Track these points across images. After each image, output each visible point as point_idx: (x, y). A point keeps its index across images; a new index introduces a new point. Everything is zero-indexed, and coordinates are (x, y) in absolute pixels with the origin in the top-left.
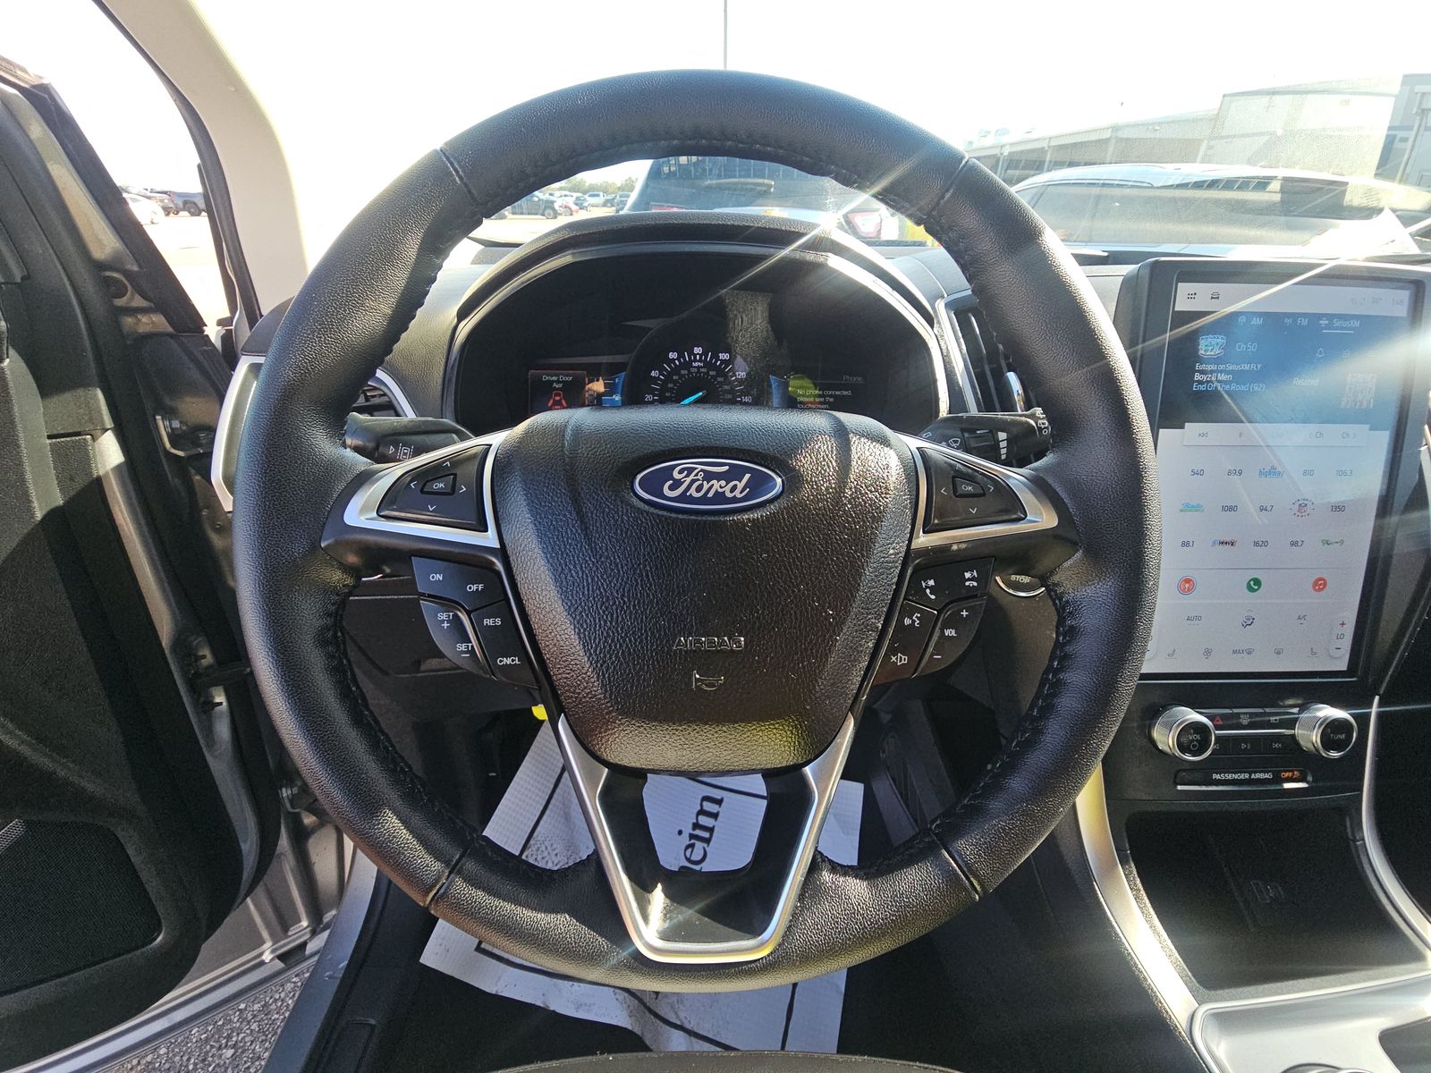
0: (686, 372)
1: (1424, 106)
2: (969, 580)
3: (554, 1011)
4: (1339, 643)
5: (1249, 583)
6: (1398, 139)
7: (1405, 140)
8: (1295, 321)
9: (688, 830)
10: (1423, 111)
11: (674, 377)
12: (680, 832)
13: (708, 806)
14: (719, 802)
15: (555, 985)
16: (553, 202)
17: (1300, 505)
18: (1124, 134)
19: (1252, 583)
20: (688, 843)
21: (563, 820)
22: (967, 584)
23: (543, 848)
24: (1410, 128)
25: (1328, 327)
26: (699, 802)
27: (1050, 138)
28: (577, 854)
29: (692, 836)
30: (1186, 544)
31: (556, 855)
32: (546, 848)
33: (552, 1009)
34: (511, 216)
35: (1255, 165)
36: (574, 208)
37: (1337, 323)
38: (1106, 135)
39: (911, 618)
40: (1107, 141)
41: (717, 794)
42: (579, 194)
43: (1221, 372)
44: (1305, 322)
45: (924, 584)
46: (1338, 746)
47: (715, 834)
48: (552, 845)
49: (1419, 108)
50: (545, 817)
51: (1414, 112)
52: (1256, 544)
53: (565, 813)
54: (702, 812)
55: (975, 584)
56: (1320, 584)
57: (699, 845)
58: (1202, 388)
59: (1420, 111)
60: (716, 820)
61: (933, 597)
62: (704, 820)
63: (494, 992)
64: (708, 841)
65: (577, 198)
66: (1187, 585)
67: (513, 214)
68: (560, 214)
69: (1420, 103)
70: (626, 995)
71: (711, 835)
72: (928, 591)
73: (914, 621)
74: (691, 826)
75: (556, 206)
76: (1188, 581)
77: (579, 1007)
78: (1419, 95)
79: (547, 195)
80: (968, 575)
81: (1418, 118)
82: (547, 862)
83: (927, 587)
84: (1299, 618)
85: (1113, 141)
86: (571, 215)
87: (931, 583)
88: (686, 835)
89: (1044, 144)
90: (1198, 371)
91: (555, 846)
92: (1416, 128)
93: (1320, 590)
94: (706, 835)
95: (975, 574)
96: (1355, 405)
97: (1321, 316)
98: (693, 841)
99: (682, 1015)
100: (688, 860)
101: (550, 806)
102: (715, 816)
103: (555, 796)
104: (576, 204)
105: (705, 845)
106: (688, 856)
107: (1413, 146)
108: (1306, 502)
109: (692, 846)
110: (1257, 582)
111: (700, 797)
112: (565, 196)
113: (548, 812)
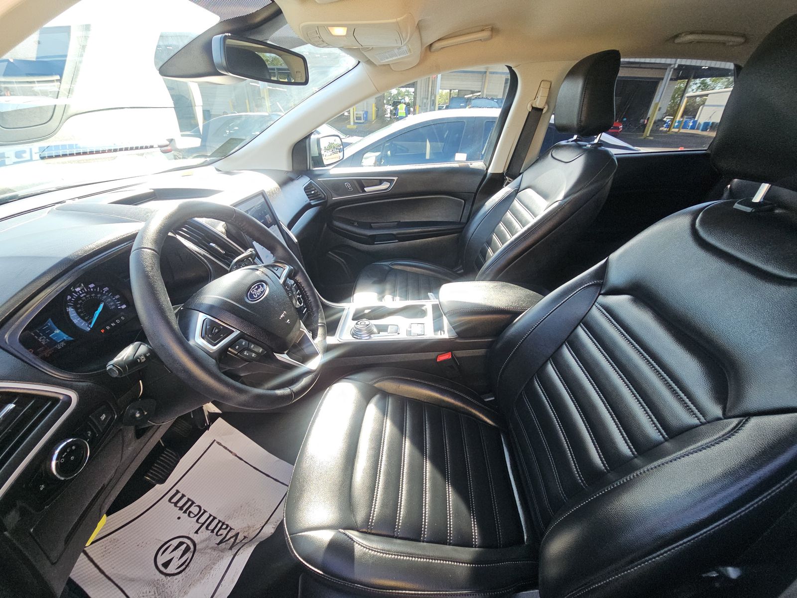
0: (81, 301)
9: (180, 513)
12: (179, 518)
13: (175, 499)
14: (178, 492)
20: (187, 514)
21: (133, 583)
26: (170, 503)
28: (155, 581)
29: (185, 512)
41: (173, 492)
47: (191, 499)
48: (143, 593)
50: (126, 592)
53: (129, 580)
54: (176, 503)
57: (192, 508)
60: (185, 496)
62: (181, 503)
71: (191, 501)
74: (180, 511)
88: (182, 515)
91: (144, 591)
94: (190, 503)
98: (188, 512)
101: (122, 587)
102: (183, 496)
103: (117, 582)
105: (194, 505)
106: (194, 515)
109: (190, 512)
111: (168, 502)
113: (124, 589)
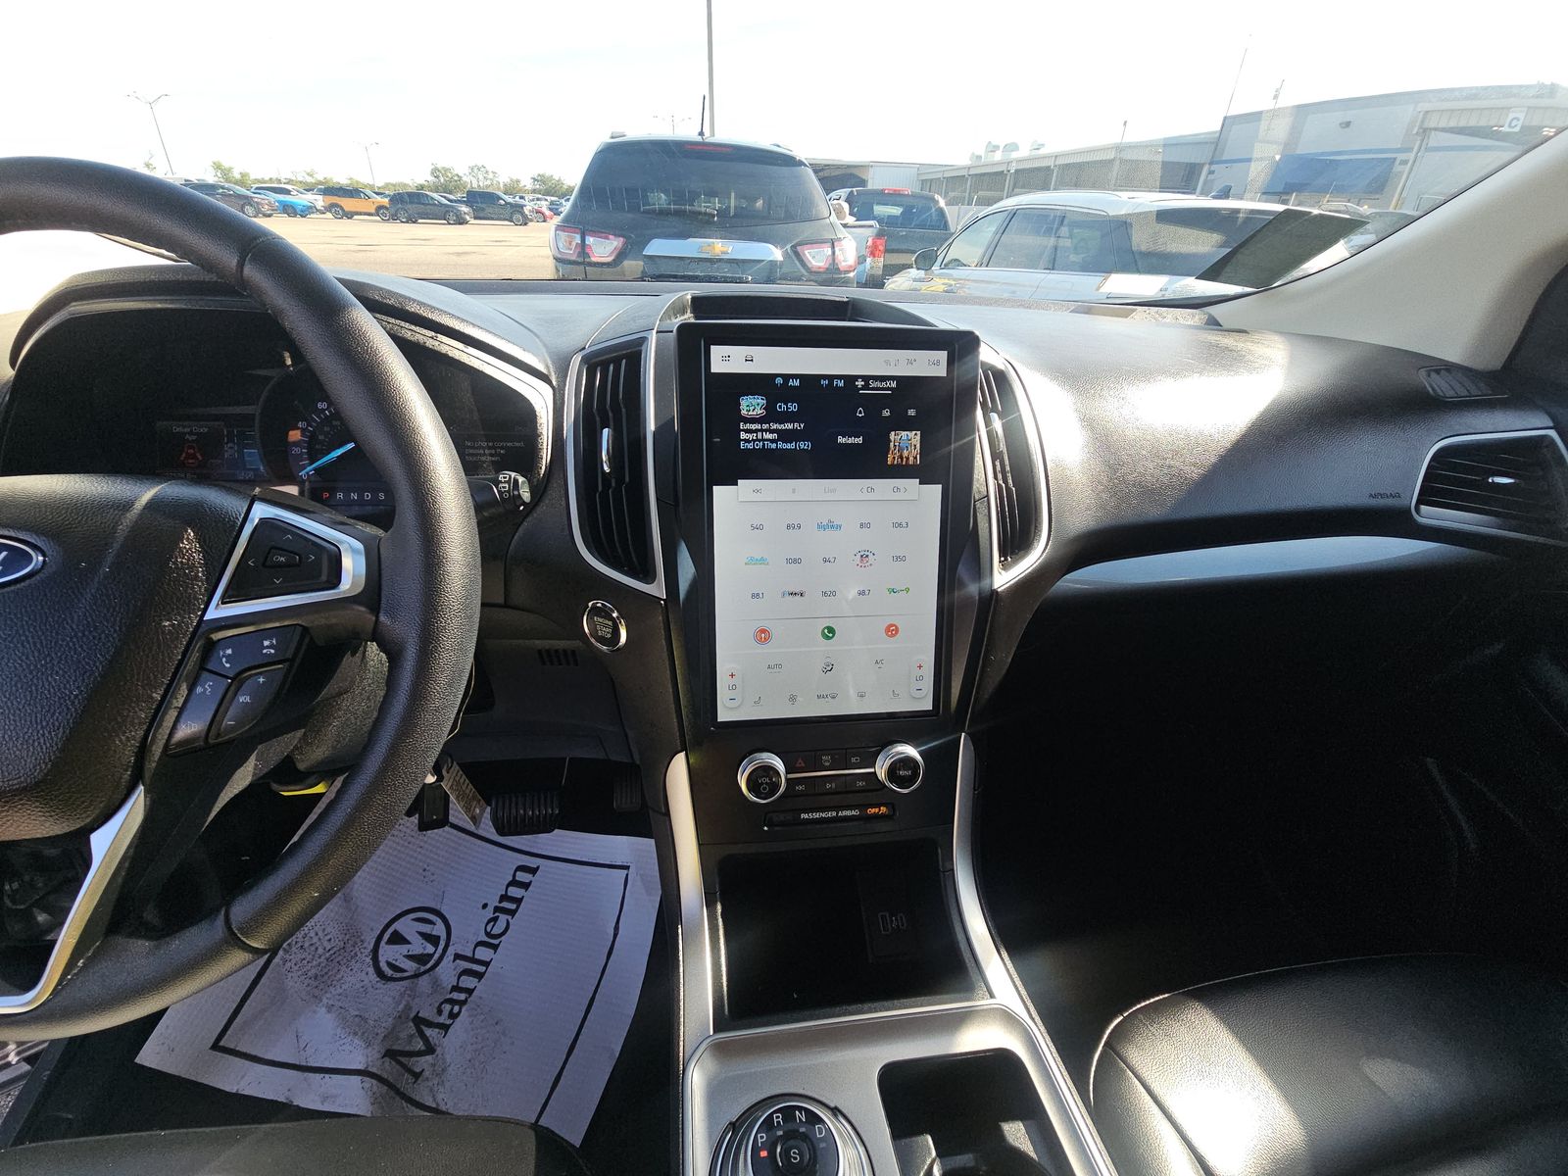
1: (1426, 125)
2: (267, 647)
3: (297, 1106)
4: (920, 685)
5: (823, 631)
6: (1397, 162)
7: (1405, 162)
8: (831, 383)
9: (494, 902)
10: (1425, 130)
11: (326, 429)
12: (485, 906)
13: (522, 877)
14: (533, 871)
15: (305, 1079)
16: (522, 206)
17: (862, 556)
18: (1128, 156)
19: (826, 631)
20: (492, 916)
22: (265, 651)
23: (312, 934)
24: (1410, 150)
25: (863, 388)
26: (512, 871)
27: (1056, 156)
29: (497, 909)
30: (755, 596)
31: (330, 940)
32: (317, 934)
33: (295, 1104)
34: (473, 221)
35: (1207, 196)
36: (548, 213)
37: (873, 384)
38: (1111, 156)
39: (203, 687)
40: (1111, 161)
41: (532, 862)
42: (553, 198)
43: (766, 431)
44: (841, 384)
45: (221, 653)
46: (903, 782)
47: (522, 905)
49: (1420, 127)
51: (1415, 132)
52: (825, 594)
54: (514, 883)
55: (273, 651)
56: (892, 631)
57: (503, 918)
58: (750, 446)
59: (1421, 130)
60: (526, 890)
61: (228, 665)
62: (514, 892)
63: (234, 1091)
64: (512, 913)
65: (552, 203)
66: (763, 635)
67: (475, 218)
68: (531, 221)
69: (1423, 122)
70: (374, 1082)
71: (518, 907)
72: (224, 660)
73: (206, 690)
74: (498, 899)
75: (526, 210)
76: (763, 631)
77: (324, 1099)
78: (1422, 114)
79: (517, 198)
80: (266, 643)
81: (1419, 138)
82: (317, 949)
83: (223, 656)
84: (877, 662)
85: (1118, 162)
86: (544, 221)
87: (229, 651)
88: (490, 909)
89: (1050, 163)
90: (743, 430)
92: (1415, 150)
93: (893, 636)
94: (514, 907)
95: (274, 642)
96: (902, 461)
97: (856, 378)
98: (497, 914)
99: (440, 1097)
100: (488, 934)
102: (526, 886)
104: (550, 209)
105: (509, 917)
106: (489, 931)
107: (1411, 169)
108: (866, 553)
109: (496, 919)
110: (831, 630)
112: (538, 199)
